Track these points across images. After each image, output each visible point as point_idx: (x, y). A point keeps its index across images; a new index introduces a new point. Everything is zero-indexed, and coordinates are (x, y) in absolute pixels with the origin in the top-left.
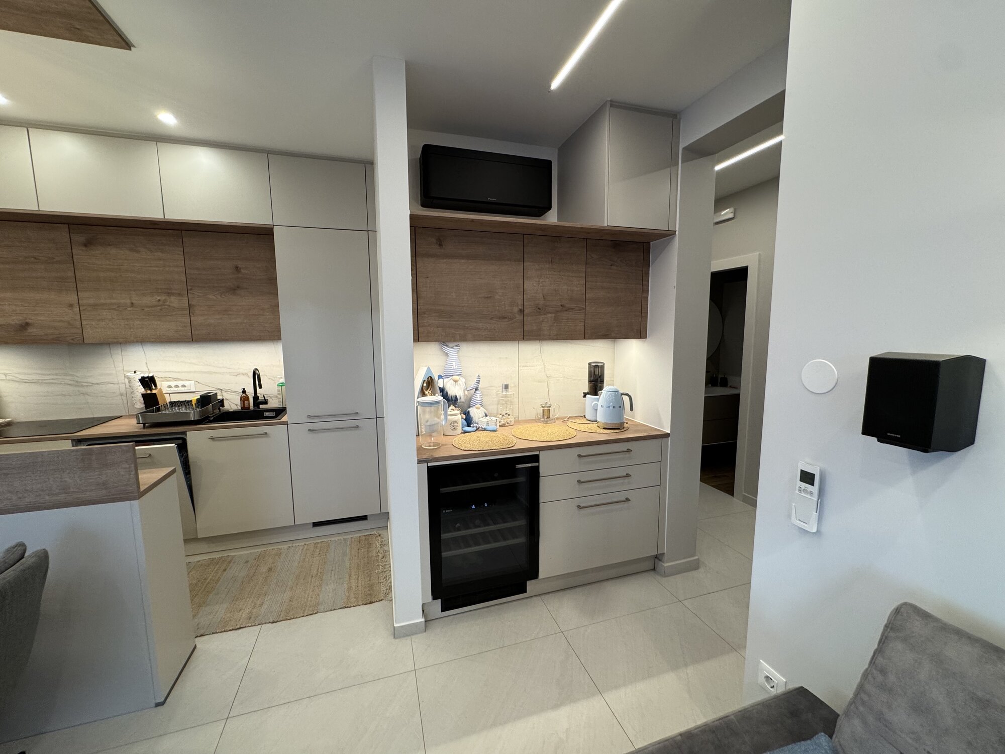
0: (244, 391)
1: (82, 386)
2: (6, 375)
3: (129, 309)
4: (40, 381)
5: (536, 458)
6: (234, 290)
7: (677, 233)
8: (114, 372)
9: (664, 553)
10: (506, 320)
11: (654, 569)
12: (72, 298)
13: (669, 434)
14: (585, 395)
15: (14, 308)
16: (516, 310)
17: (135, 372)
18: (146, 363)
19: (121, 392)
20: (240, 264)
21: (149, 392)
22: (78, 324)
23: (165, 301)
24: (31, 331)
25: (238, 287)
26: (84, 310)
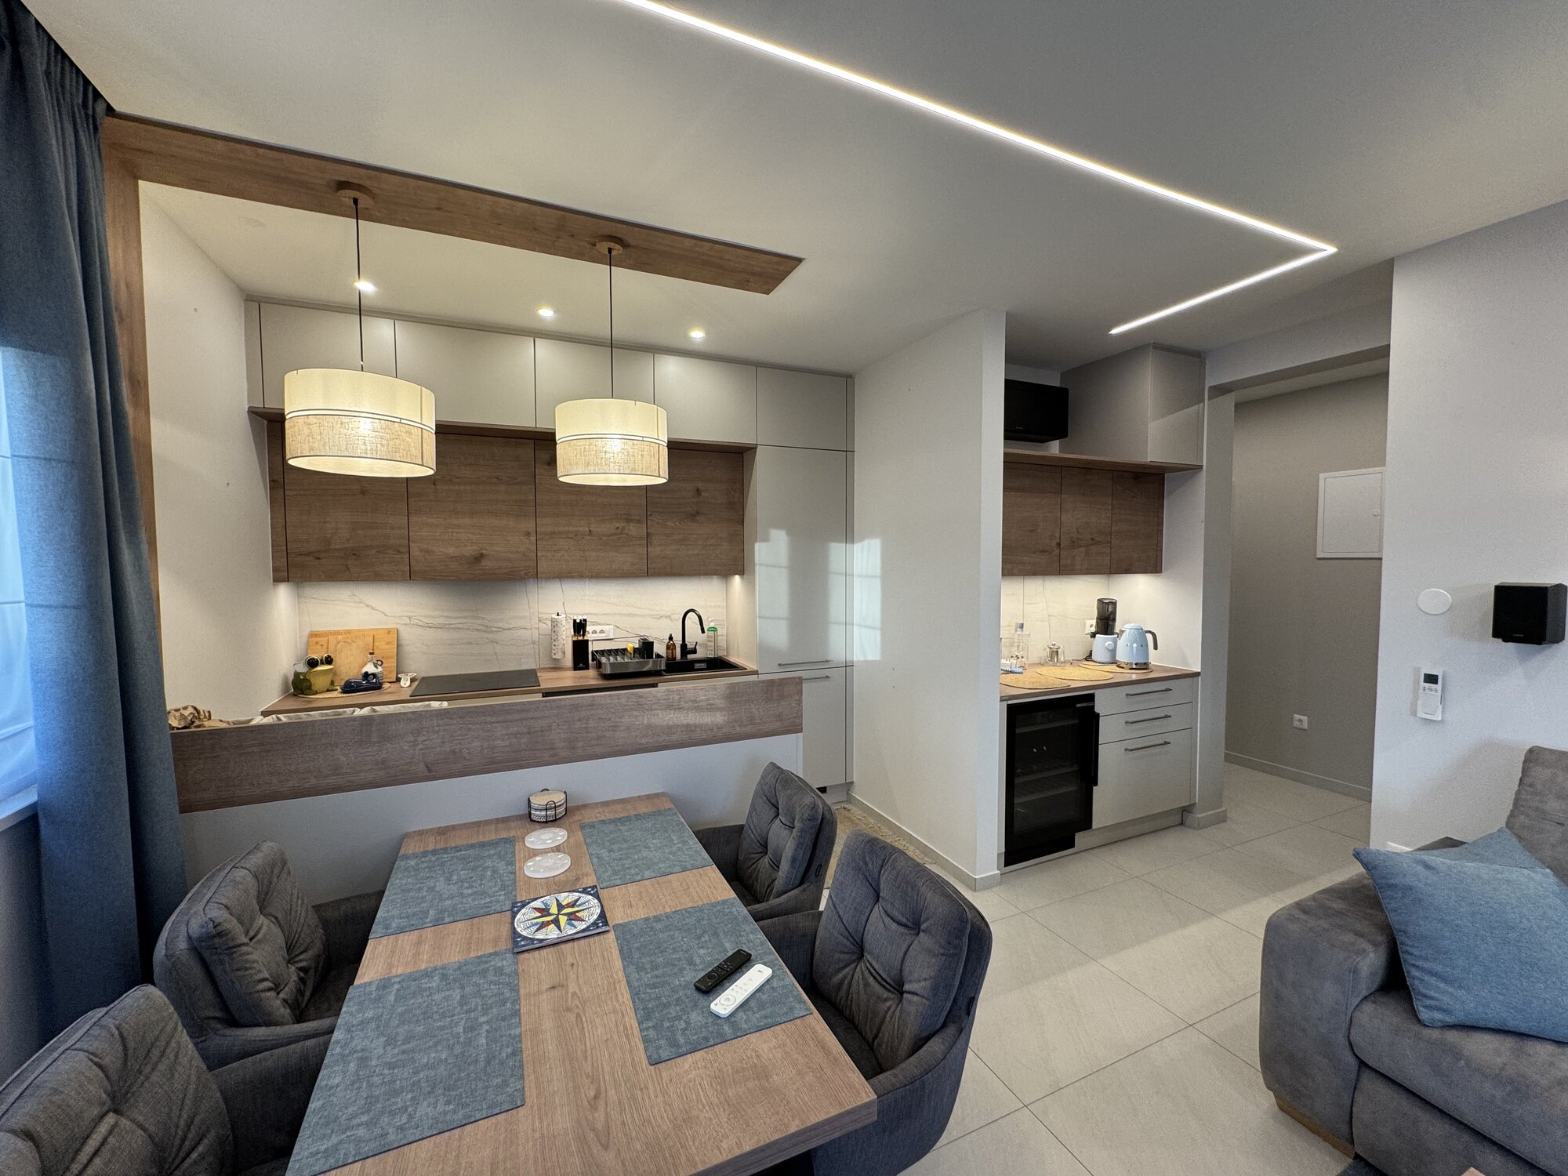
0: (671, 638)
1: (492, 632)
2: (410, 617)
3: (588, 538)
4: (447, 626)
5: (1091, 697)
6: (693, 516)
7: (1204, 467)
8: (527, 614)
9: (1195, 803)
10: (1045, 554)
11: (1182, 824)
12: (530, 525)
13: (1199, 673)
14: (1093, 635)
15: (470, 536)
16: (1054, 543)
17: (558, 615)
18: (564, 604)
19: (534, 639)
20: (700, 485)
21: (581, 638)
22: (534, 555)
23: (624, 527)
24: (486, 564)
25: (698, 513)
26: (541, 539)
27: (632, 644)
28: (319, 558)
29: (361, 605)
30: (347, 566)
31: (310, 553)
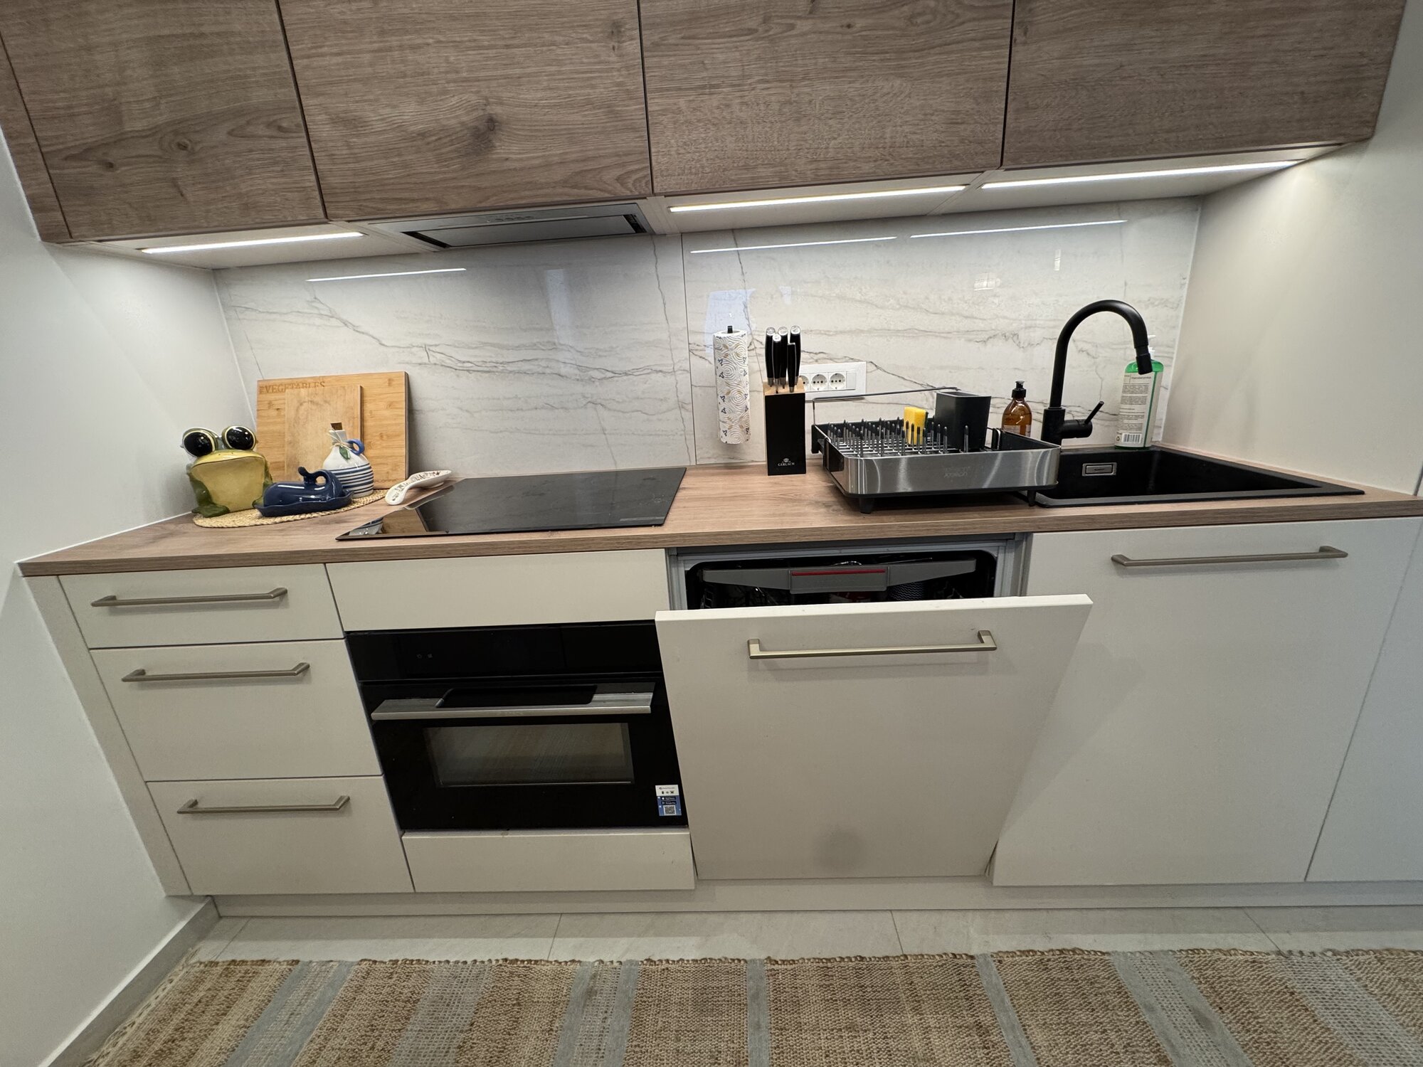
0: (1019, 393)
1: (591, 380)
3: (803, 26)
4: (500, 368)
8: (664, 335)
15: (452, 56)
17: (730, 331)
19: (681, 397)
21: (785, 390)
22: (636, 108)
26: (656, 45)
27: (918, 409)
28: (110, 166)
29: (334, 322)
30: (174, 183)
31: (88, 150)
